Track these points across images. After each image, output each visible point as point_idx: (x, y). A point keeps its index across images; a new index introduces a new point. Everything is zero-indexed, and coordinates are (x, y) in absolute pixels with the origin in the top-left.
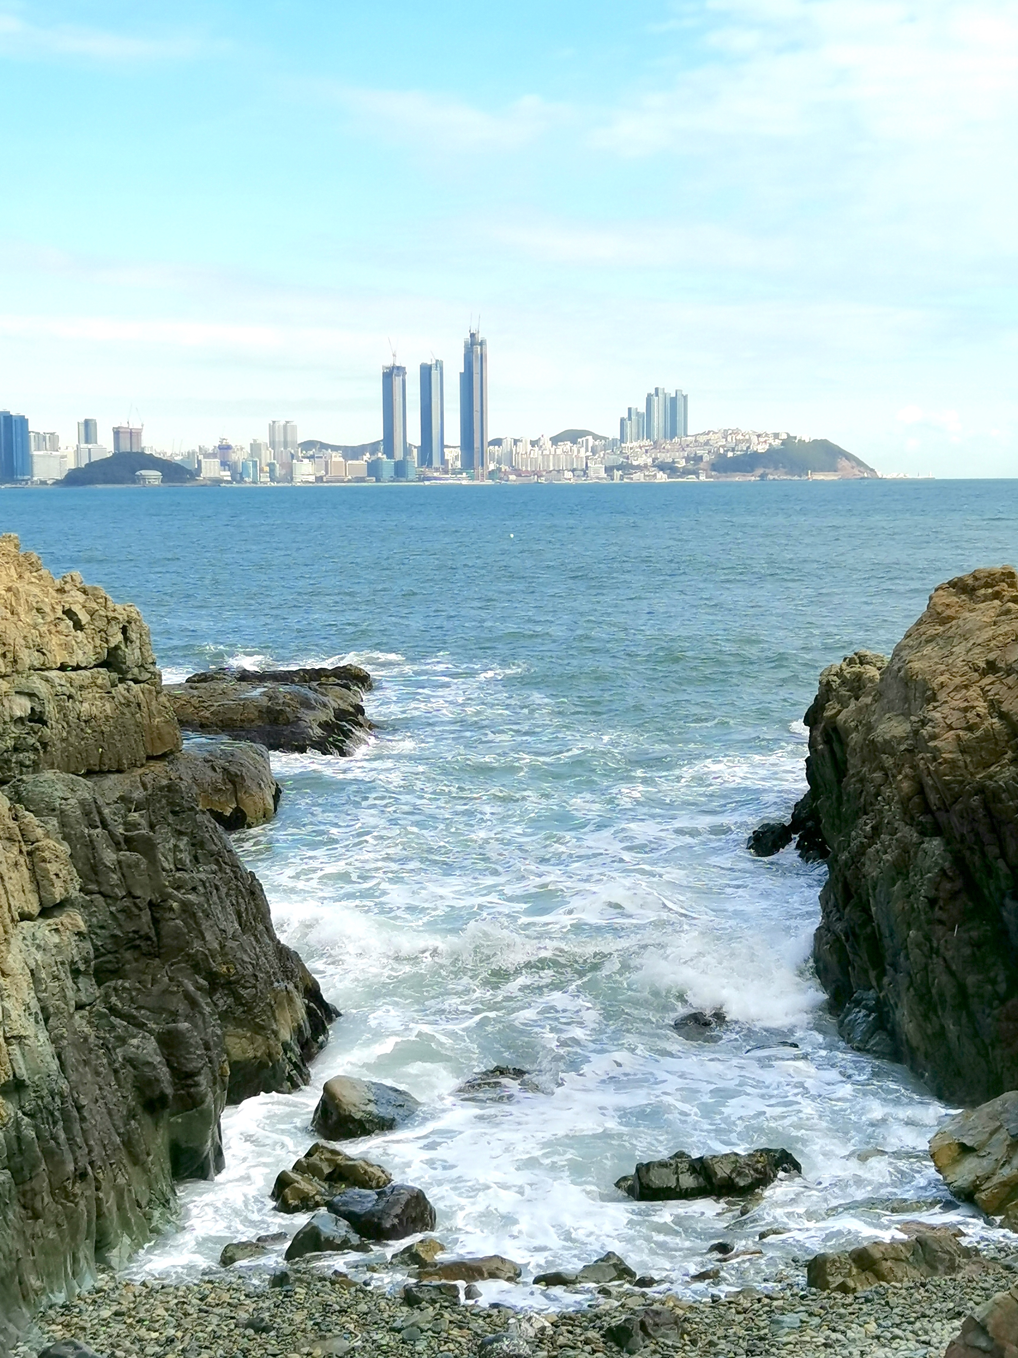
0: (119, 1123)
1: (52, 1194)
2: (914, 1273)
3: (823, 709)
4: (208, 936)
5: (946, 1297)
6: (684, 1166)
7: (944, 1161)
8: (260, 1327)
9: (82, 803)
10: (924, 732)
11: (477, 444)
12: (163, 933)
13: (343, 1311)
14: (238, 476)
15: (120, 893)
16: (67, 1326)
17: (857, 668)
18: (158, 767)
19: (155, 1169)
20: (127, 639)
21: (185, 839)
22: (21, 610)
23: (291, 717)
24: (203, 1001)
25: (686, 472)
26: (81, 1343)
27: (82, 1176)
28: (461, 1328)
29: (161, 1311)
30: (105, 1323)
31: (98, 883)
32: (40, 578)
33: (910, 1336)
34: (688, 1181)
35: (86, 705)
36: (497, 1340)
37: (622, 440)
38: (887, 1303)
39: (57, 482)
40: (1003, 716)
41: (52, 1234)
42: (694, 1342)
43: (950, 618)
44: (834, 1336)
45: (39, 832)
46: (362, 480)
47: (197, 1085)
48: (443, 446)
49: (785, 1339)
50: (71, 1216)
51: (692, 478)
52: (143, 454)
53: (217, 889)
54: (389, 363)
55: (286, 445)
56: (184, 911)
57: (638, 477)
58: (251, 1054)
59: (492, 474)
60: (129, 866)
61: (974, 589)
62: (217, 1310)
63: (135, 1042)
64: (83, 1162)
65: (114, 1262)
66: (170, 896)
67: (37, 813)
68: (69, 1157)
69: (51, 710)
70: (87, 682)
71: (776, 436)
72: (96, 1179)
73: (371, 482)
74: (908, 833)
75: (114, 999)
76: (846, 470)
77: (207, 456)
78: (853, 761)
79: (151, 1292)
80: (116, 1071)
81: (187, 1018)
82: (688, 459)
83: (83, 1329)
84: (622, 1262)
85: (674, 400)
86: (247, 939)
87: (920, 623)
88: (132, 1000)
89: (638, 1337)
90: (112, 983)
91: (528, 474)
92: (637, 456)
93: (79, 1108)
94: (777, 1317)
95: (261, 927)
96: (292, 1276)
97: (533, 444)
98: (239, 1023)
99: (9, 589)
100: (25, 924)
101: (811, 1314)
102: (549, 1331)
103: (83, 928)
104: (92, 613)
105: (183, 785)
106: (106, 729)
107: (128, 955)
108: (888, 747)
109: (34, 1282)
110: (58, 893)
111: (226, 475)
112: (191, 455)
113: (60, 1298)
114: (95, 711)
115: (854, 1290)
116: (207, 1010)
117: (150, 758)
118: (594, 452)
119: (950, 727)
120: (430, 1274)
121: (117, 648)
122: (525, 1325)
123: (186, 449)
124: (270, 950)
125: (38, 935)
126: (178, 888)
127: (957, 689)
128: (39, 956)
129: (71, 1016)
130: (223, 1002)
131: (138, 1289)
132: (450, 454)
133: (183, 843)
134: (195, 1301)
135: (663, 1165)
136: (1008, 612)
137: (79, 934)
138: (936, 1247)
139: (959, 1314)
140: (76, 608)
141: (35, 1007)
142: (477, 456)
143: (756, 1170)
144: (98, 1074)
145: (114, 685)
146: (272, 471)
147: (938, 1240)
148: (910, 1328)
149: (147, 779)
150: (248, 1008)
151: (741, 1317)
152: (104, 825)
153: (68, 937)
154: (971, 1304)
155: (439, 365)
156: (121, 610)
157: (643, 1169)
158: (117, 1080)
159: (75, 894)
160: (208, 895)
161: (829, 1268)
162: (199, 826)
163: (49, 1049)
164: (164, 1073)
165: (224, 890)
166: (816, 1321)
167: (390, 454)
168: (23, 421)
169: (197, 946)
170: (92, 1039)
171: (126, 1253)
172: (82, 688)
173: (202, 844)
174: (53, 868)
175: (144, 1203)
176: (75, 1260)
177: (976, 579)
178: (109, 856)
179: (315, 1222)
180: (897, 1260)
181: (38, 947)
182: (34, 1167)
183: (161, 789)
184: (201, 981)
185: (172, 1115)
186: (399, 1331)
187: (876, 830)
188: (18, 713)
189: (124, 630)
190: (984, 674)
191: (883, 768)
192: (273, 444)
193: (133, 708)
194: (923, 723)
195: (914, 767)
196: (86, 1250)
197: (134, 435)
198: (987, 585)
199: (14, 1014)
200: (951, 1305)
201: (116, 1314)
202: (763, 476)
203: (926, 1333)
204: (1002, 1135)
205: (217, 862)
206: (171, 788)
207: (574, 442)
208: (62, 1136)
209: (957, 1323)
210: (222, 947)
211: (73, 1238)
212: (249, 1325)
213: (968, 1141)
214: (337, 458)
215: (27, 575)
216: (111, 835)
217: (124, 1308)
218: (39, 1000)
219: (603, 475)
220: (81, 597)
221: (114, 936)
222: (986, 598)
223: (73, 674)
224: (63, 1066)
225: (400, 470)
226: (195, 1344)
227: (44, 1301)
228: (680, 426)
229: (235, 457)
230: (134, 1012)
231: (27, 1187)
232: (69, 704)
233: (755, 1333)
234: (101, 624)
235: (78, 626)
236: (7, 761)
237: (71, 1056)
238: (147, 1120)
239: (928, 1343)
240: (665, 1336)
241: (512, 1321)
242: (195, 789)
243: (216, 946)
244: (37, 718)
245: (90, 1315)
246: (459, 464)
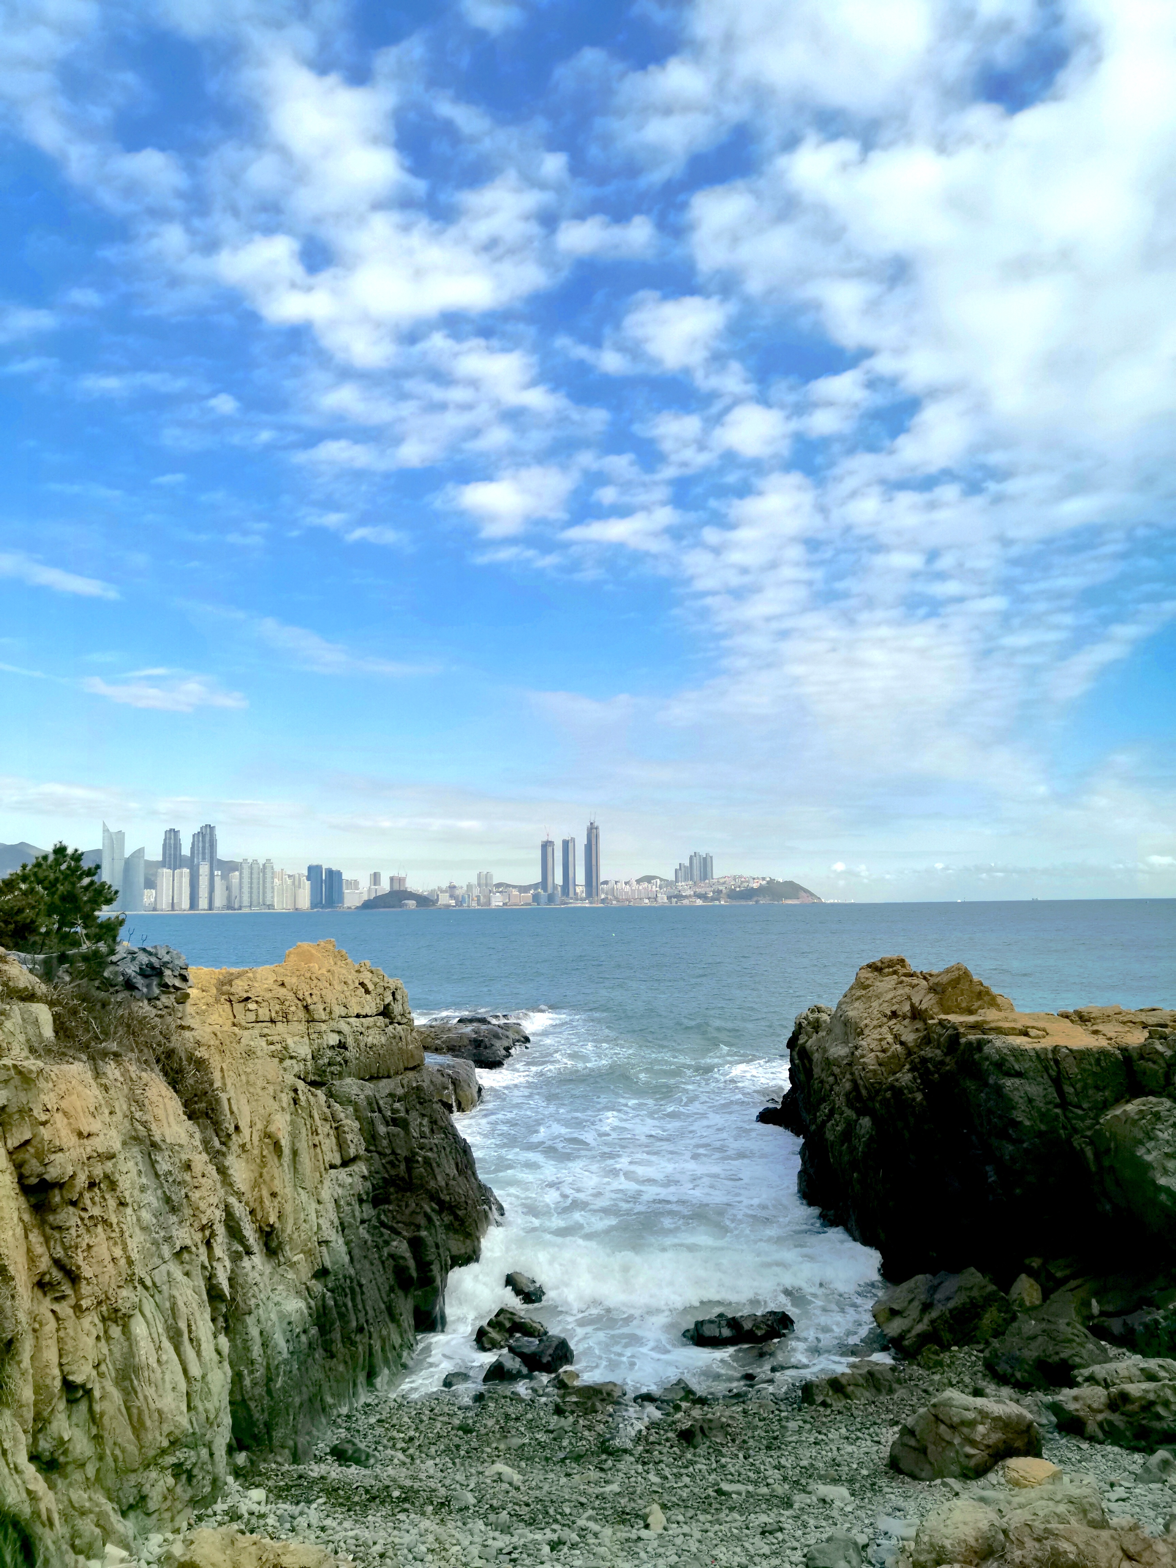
0: (384, 1295)
1: (343, 1342)
2: (867, 1394)
3: (798, 1039)
4: (439, 1178)
5: (888, 1411)
6: (724, 1323)
7: (881, 1319)
8: (466, 1430)
9: (367, 1097)
10: (857, 1053)
11: (594, 884)
12: (413, 1175)
13: (517, 1419)
14: (460, 902)
15: (388, 1151)
16: (348, 1429)
17: (816, 1015)
18: (411, 1074)
19: (406, 1325)
20: (394, 999)
21: (426, 1119)
22: (335, 983)
23: (488, 1044)
24: (435, 1217)
25: (713, 899)
26: (357, 1441)
27: (360, 1330)
28: (590, 1430)
29: (406, 1419)
30: (371, 1427)
31: (376, 1146)
32: (347, 964)
33: (867, 1437)
34: (726, 1332)
35: (370, 1038)
36: (613, 1438)
37: (677, 881)
38: (852, 1415)
39: (357, 908)
40: (902, 1043)
41: (341, 1368)
42: (733, 1441)
43: (868, 986)
44: (820, 1437)
45: (342, 1115)
46: (529, 904)
47: (431, 1270)
48: (575, 885)
49: (790, 1439)
50: (353, 1357)
51: (717, 903)
52: (406, 891)
53: (444, 1148)
54: (545, 839)
55: (486, 885)
56: (425, 1162)
57: (686, 902)
58: (463, 1251)
59: (603, 901)
60: (394, 1135)
61: (881, 969)
62: (440, 1418)
63: (395, 1243)
64: (362, 1320)
65: (378, 1386)
66: (417, 1153)
67: (341, 1104)
68: (353, 1317)
69: (350, 1041)
70: (371, 1024)
71: (764, 879)
72: (370, 1332)
73: (535, 905)
74: (849, 1113)
75: (383, 1217)
76: (804, 899)
77: (442, 892)
78: (817, 1071)
79: (401, 1406)
80: (383, 1262)
81: (427, 1229)
82: (714, 892)
83: (358, 1431)
84: (687, 1386)
85: (705, 859)
86: (461, 1179)
87: (852, 988)
88: (394, 1218)
89: (699, 1438)
90: (382, 1207)
91: (623, 901)
92: (684, 890)
93: (361, 1286)
94: (784, 1423)
95: (470, 1172)
96: (487, 1395)
97: (626, 883)
98: (456, 1231)
99: (329, 971)
100: (332, 1171)
101: (805, 1422)
102: (644, 1433)
103: (366, 1173)
104: (375, 985)
105: (425, 1085)
106: (381, 1052)
107: (392, 1190)
108: (836, 1062)
109: (329, 1400)
110: (352, 1152)
111: (453, 902)
112: (433, 891)
113: (344, 1410)
114: (375, 1042)
115: (831, 1406)
116: (438, 1223)
117: (406, 1069)
118: (660, 888)
119: (872, 1050)
120: (570, 1394)
121: (389, 1004)
122: (629, 1428)
123: (430, 889)
124: (475, 1186)
125: (340, 1177)
126: (421, 1149)
127: (875, 1027)
128: (340, 1191)
129: (358, 1228)
130: (448, 1218)
131: (392, 1404)
132: (579, 890)
133: (425, 1121)
134: (427, 1412)
135: (711, 1322)
136: (901, 982)
137: (364, 1177)
138: (879, 1376)
139: (897, 1423)
140: (366, 982)
141: (337, 1222)
142: (594, 891)
143: (768, 1325)
144: (372, 1264)
145: (386, 1026)
146: (479, 900)
147: (881, 1372)
148: (867, 1431)
149: (405, 1082)
150: (462, 1222)
151: (762, 1423)
152: (380, 1111)
153: (357, 1179)
154: (904, 1416)
155: (573, 840)
156: (392, 983)
157: (699, 1324)
158: (384, 1268)
159: (362, 1152)
160: (439, 1152)
161: (814, 1390)
162: (433, 1110)
163: (344, 1249)
164: (412, 1264)
165: (448, 1150)
166: (808, 1426)
167: (545, 889)
168: (339, 874)
169: (432, 1184)
170: (369, 1242)
171: (386, 1379)
172: (368, 1028)
173: (435, 1122)
174: (349, 1137)
175: (397, 1346)
176: (355, 1385)
177: (882, 963)
178: (382, 1129)
179: (501, 1359)
180: (857, 1385)
181: (340, 1185)
182: (332, 1324)
183: (413, 1088)
184: (434, 1206)
185: (416, 1290)
186: (552, 1432)
187: (832, 1112)
188: (332, 1043)
189: (393, 994)
190: (890, 1018)
191: (834, 1075)
192: (479, 885)
193: (397, 1039)
194: (856, 1048)
195: (852, 1074)
196: (361, 1378)
197: (401, 880)
198: (889, 967)
199: (324, 1227)
200: (892, 1416)
201: (379, 1421)
202: (757, 902)
203: (877, 1435)
204: (916, 1303)
205: (445, 1133)
206: (418, 1088)
207: (649, 882)
208: (350, 1304)
209: (896, 1429)
210: (447, 1185)
211: (354, 1370)
212: (460, 1428)
213: (896, 1307)
214: (515, 892)
215: (339, 963)
216: (384, 1117)
217: (383, 1417)
218: (339, 1218)
219: (666, 900)
220: (369, 975)
221: (384, 1178)
222: (889, 974)
223: (363, 1020)
224: (352, 1260)
225: (551, 899)
226: (427, 1441)
227: (335, 1412)
228: (709, 874)
229: (458, 892)
230: (395, 1225)
231: (328, 1337)
232: (361, 1037)
233: (771, 1434)
234: (381, 990)
235: (367, 992)
236: (324, 1071)
237: (356, 1252)
238: (400, 1293)
239: (879, 1442)
240: (716, 1436)
241: (621, 1425)
242: (432, 1088)
243: (443, 1184)
244: (342, 1046)
245: (362, 1422)
246: (584, 895)
